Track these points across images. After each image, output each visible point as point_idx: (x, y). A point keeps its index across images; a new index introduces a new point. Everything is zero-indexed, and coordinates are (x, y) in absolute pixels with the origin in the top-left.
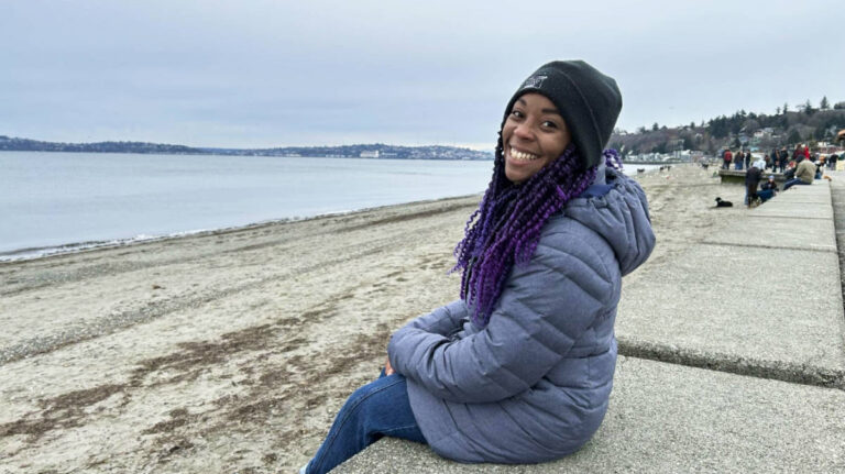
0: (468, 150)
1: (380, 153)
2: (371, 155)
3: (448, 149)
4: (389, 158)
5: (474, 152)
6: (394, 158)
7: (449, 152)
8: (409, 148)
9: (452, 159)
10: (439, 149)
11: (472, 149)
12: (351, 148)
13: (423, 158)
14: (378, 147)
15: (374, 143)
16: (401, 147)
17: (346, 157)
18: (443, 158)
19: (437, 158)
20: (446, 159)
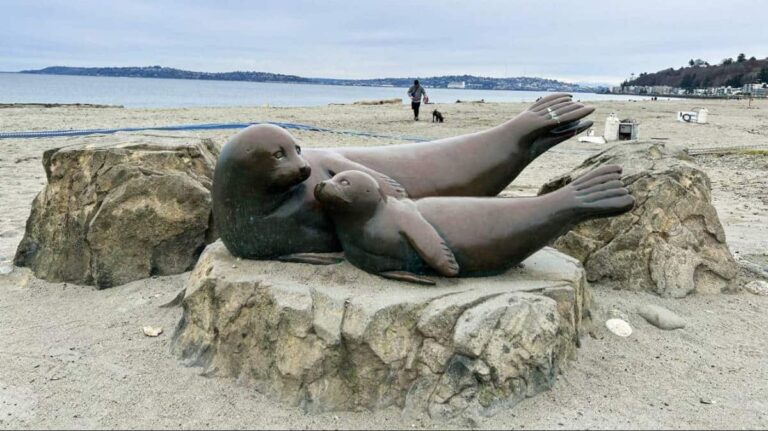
0: (555, 82)
1: (466, 83)
2: (457, 86)
3: (535, 80)
4: (474, 88)
5: (561, 84)
6: (480, 88)
7: (535, 84)
8: (497, 80)
9: (537, 90)
10: (525, 81)
11: (559, 80)
12: (440, 79)
13: (508, 89)
14: (466, 78)
15: (462, 74)
16: (488, 78)
17: (435, 87)
18: (528, 90)
19: (522, 89)
20: (532, 90)
